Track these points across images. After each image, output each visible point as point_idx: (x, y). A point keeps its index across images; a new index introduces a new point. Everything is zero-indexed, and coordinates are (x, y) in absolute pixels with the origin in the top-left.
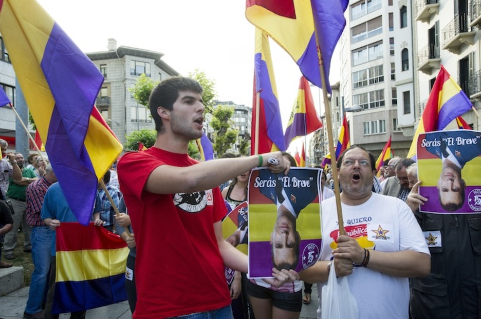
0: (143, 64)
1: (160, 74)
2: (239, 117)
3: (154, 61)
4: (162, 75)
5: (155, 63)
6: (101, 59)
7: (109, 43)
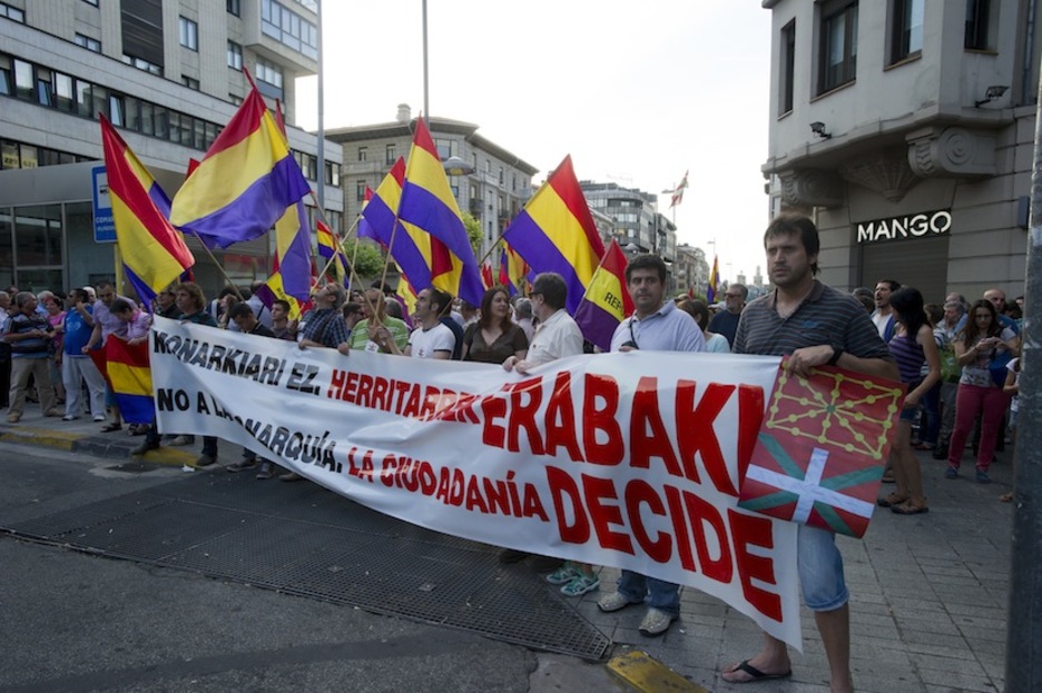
0: (447, 143)
1: (475, 154)
2: (624, 212)
3: (463, 137)
4: (479, 156)
5: (466, 139)
6: (388, 136)
7: (400, 112)
